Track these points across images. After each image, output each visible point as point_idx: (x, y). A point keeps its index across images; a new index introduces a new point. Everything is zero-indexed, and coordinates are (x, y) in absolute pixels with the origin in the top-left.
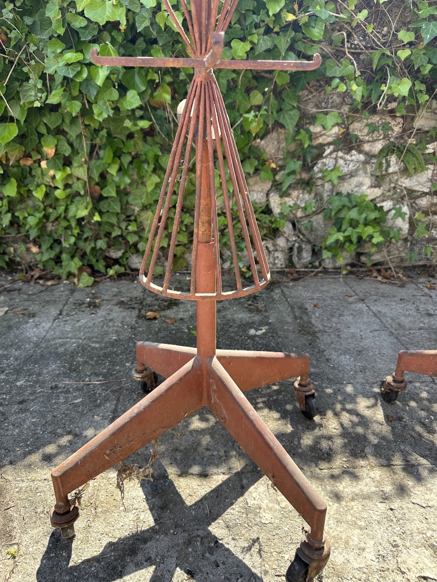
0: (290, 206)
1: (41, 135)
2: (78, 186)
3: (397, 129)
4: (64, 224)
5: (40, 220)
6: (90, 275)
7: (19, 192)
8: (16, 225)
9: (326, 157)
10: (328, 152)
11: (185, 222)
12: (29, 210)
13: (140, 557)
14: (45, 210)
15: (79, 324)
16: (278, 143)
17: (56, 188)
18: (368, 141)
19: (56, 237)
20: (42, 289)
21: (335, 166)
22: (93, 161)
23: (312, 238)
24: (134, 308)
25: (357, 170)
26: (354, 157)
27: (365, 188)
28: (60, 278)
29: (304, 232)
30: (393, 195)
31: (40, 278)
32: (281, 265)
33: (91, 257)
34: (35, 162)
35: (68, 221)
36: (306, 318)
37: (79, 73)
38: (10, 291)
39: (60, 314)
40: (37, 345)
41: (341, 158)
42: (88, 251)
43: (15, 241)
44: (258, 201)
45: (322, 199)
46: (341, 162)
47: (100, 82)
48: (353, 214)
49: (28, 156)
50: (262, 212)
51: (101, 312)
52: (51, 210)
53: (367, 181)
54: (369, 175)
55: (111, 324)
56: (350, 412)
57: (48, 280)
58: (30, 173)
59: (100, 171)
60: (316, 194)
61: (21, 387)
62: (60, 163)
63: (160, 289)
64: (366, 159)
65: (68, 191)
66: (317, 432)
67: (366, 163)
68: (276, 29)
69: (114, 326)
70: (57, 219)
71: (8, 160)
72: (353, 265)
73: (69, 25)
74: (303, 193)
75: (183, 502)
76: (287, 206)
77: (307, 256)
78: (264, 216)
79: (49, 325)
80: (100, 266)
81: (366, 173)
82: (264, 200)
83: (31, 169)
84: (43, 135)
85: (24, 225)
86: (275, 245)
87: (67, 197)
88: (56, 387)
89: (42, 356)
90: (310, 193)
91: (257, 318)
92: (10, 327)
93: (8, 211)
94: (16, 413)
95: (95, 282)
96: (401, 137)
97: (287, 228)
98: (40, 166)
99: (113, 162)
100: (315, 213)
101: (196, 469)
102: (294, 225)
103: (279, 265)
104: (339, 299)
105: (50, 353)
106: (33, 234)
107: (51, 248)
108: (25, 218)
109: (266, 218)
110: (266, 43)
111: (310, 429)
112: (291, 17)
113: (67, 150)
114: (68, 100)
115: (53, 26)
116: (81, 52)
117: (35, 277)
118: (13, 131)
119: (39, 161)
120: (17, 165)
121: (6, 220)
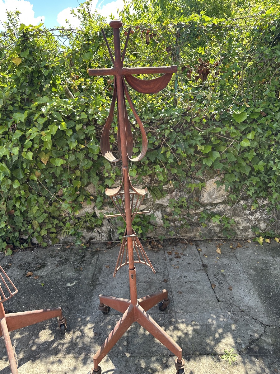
2: (3, 212)
3: (148, 180)
6: (11, 249)
11: (55, 223)
16: (94, 188)
29: (113, 224)
30: (152, 207)
32: (106, 239)
33: (13, 240)
36: (98, 275)
42: (11, 237)
44: (89, 212)
50: (92, 216)
51: (9, 272)
56: (80, 331)
59: (12, 205)
68: (79, 150)
74: (110, 208)
76: (103, 214)
78: (93, 218)
80: (17, 244)
82: (92, 211)
86: (101, 230)
90: (113, 208)
91: (76, 275)
95: (13, 252)
96: (150, 183)
97: (105, 222)
99: (17, 201)
102: (108, 221)
103: (104, 240)
109: (93, 220)
110: (72, 158)
111: (61, 339)
112: (83, 146)
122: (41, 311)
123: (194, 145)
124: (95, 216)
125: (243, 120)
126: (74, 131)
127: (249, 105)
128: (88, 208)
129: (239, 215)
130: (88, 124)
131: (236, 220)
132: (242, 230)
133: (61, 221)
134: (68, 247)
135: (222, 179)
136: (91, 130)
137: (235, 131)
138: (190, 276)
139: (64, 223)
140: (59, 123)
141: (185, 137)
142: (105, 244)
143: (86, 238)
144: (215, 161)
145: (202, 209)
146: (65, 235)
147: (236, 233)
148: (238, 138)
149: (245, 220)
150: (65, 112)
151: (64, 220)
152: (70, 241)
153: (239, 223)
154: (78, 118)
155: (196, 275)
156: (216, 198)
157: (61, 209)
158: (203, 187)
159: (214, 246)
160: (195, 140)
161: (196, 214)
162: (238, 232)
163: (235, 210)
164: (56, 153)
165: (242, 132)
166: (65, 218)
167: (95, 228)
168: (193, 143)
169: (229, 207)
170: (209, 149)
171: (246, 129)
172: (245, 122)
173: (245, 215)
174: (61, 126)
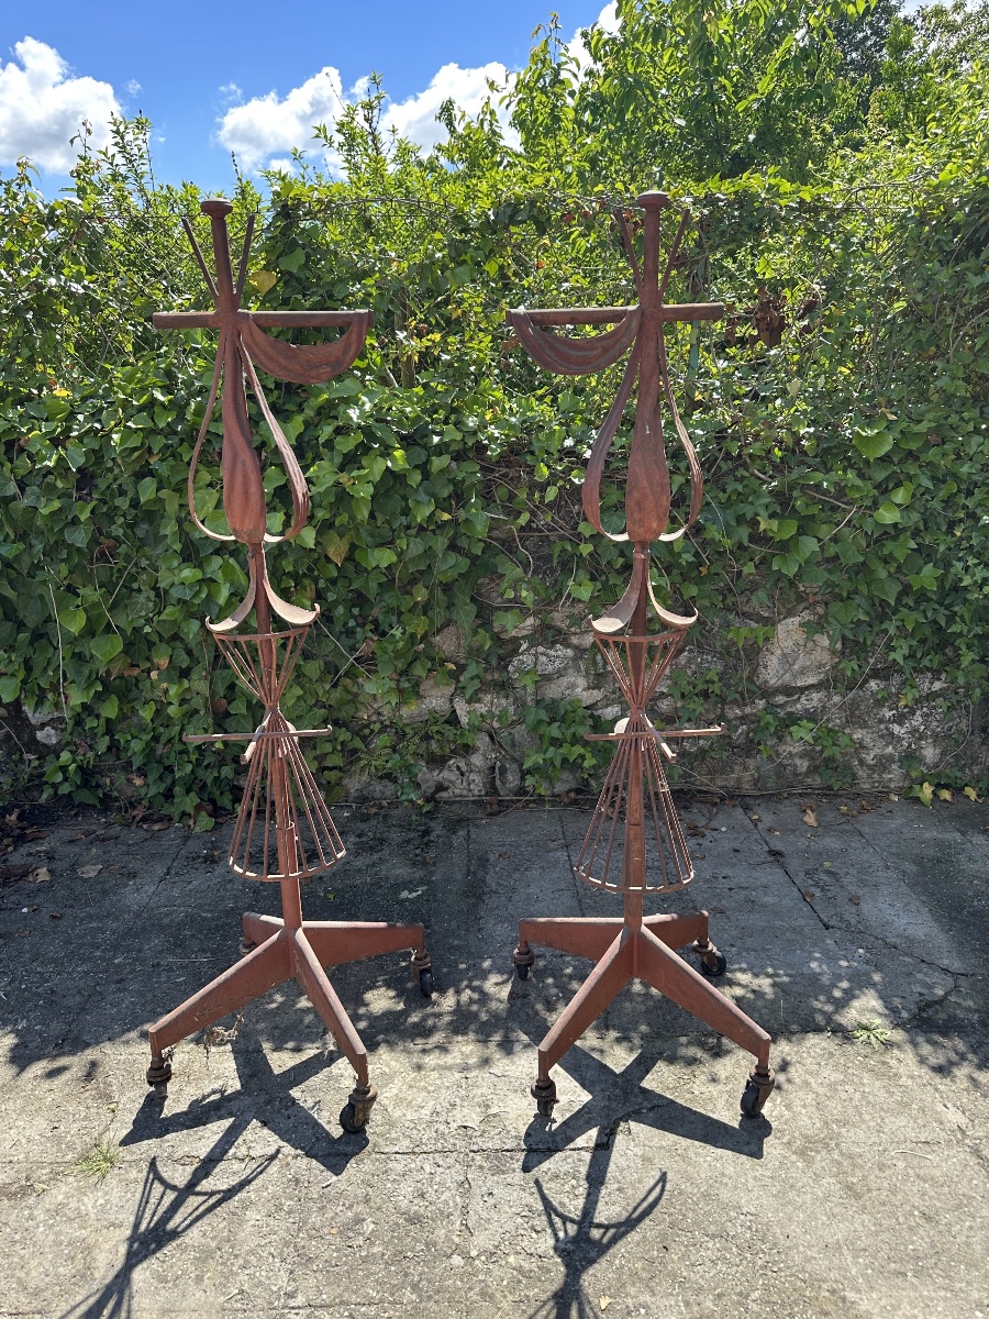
0: (482, 715)
1: (151, 645)
2: (198, 702)
4: (179, 747)
5: (147, 744)
6: (210, 815)
7: (121, 709)
8: (114, 750)
9: (522, 653)
10: (525, 646)
11: (341, 739)
12: (134, 731)
13: (223, 1112)
14: (154, 729)
15: (190, 887)
16: (457, 639)
17: (170, 704)
18: (575, 634)
19: (167, 763)
20: (146, 836)
21: (536, 663)
22: (218, 671)
23: (516, 755)
25: (565, 668)
26: (559, 653)
27: (580, 690)
28: (171, 819)
29: (506, 747)
31: (144, 819)
32: (480, 791)
33: (214, 789)
34: (143, 671)
35: (184, 745)
36: (480, 874)
37: (197, 593)
38: (104, 840)
39: (168, 874)
40: (138, 915)
41: (542, 654)
42: (209, 782)
43: (112, 769)
44: (437, 709)
45: (524, 705)
46: (543, 659)
47: (222, 600)
48: (554, 731)
49: (134, 665)
50: (446, 722)
51: (220, 870)
52: (162, 729)
53: (582, 682)
54: (583, 673)
55: (229, 886)
56: (474, 989)
57: (156, 822)
58: (136, 685)
59: (227, 684)
60: (516, 699)
61: (118, 966)
62: (175, 674)
63: (241, 871)
64: (576, 655)
65: (185, 707)
66: (429, 1010)
67: (575, 659)
68: (431, 528)
69: (233, 889)
70: (169, 741)
71: (108, 672)
72: (578, 791)
74: (498, 697)
75: (271, 1071)
76: (478, 714)
77: (513, 780)
78: (447, 727)
79: (154, 888)
80: (225, 801)
81: (579, 671)
82: (448, 706)
83: (137, 681)
84: (154, 644)
85: (126, 749)
86: (468, 764)
87: (184, 715)
88: (158, 964)
89: (144, 929)
90: (507, 697)
91: (418, 874)
92: (105, 892)
93: (106, 734)
94: (113, 993)
95: (216, 823)
97: (482, 741)
98: (149, 677)
100: (516, 723)
101: (291, 1045)
102: (491, 737)
103: (476, 792)
104: (538, 845)
105: (153, 925)
106: (137, 762)
107: (161, 778)
108: (127, 742)
109: (450, 731)
110: (415, 547)
111: (423, 1006)
112: (446, 517)
113: (184, 661)
114: (185, 619)
115: (168, 540)
116: (200, 565)
117: (138, 819)
118: (117, 645)
119: (149, 671)
120: (121, 677)
121: (102, 745)
122: (382, 924)
123: (749, 516)
124: (453, 720)
125: (882, 452)
126: (426, 475)
127: (895, 414)
128: (436, 699)
129: (865, 721)
130: (458, 457)
131: (855, 737)
132: (871, 768)
133: (358, 735)
134: (374, 810)
135: (820, 617)
136: (471, 472)
137: (859, 483)
138: (740, 876)
139: (364, 739)
140: (386, 452)
141: (723, 497)
142: (478, 803)
143: (423, 787)
144: (807, 562)
145: (761, 703)
146: (365, 778)
147: (854, 777)
148: (868, 503)
149: (882, 736)
150: (399, 423)
151: (367, 731)
152: (378, 795)
153: (864, 747)
154: (436, 439)
155: (755, 874)
156: (803, 671)
157: (361, 698)
158: (767, 639)
159: (795, 809)
160: (752, 503)
161: (743, 719)
162: (862, 773)
163: (854, 705)
164: (372, 535)
165: (877, 487)
166: (367, 726)
167: (451, 758)
168: (749, 512)
169: (836, 699)
170: (791, 529)
171: (887, 479)
172: (885, 460)
173: (881, 721)
174: (394, 460)
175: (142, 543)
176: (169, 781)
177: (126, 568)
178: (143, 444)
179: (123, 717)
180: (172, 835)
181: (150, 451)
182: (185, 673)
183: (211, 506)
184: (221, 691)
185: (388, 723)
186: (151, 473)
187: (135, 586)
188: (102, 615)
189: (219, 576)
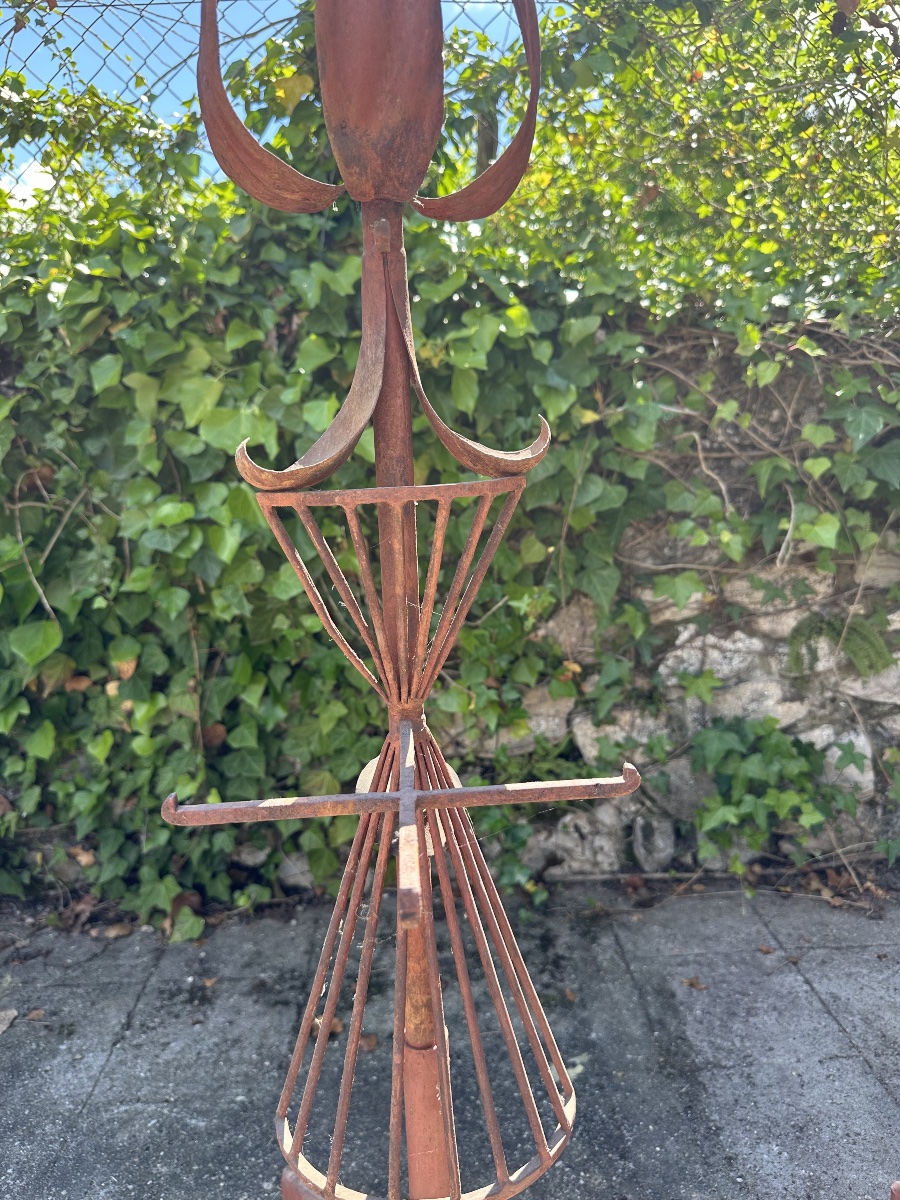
0: (618, 745)
1: (107, 639)
2: (179, 731)
3: (823, 589)
4: (148, 803)
5: (100, 798)
6: (196, 913)
7: (58, 743)
8: (49, 808)
9: (682, 647)
10: (684, 636)
12: (79, 778)
14: (110, 776)
15: (167, 1055)
16: (582, 623)
17: (136, 734)
18: (767, 614)
19: (131, 828)
20: (97, 948)
21: (703, 663)
22: (213, 680)
23: (671, 807)
24: (286, 1003)
25: (750, 669)
26: (740, 645)
27: (770, 703)
28: (134, 918)
29: (654, 794)
30: (831, 714)
31: (93, 919)
32: (611, 864)
33: (203, 870)
34: (95, 683)
35: (158, 798)
36: (673, 1025)
37: (186, 542)
38: (27, 957)
39: (128, 1026)
40: (70, 1124)
41: (714, 647)
42: (195, 856)
43: (46, 838)
44: (549, 735)
45: (682, 727)
46: (714, 654)
47: (226, 554)
48: (753, 768)
49: (80, 674)
50: (561, 756)
51: (217, 1018)
52: (122, 775)
53: (774, 691)
54: (777, 677)
55: (234, 1054)
57: (111, 924)
58: (84, 706)
59: (226, 700)
60: (670, 718)
62: (145, 686)
64: (766, 648)
65: (160, 739)
67: (765, 654)
68: (563, 437)
69: (241, 1061)
70: (135, 793)
71: (40, 685)
72: (765, 862)
73: (169, 450)
74: (642, 716)
76: (612, 743)
77: (664, 846)
78: (561, 762)
79: (102, 1059)
80: (220, 888)
81: (769, 673)
82: (562, 732)
83: (86, 697)
84: (112, 637)
85: (67, 807)
86: (593, 822)
87: (158, 752)
90: (656, 716)
91: (563, 1026)
92: (15, 1070)
93: (36, 782)
95: (207, 925)
96: (835, 603)
98: (104, 691)
99: (253, 680)
100: (671, 755)
103: (606, 867)
105: (98, 1148)
106: (84, 827)
107: (120, 853)
108: (69, 796)
109: (570, 770)
112: (589, 417)
113: (159, 665)
114: (163, 587)
115: (139, 457)
116: (191, 499)
117: (84, 918)
118: (52, 637)
119: (103, 682)
120: (59, 692)
121: (30, 800)
124: (573, 752)
126: (560, 348)
128: (546, 719)
136: (629, 346)
142: (614, 885)
143: (525, 858)
167: (566, 811)
174: (509, 323)
175: (96, 464)
176: (132, 857)
177: (67, 507)
178: (101, 300)
179: (63, 756)
180: (137, 947)
181: (112, 314)
182: (160, 685)
183: (210, 401)
184: (217, 711)
185: (470, 758)
186: (113, 348)
187: (82, 534)
188: (29, 588)
189: (223, 515)
